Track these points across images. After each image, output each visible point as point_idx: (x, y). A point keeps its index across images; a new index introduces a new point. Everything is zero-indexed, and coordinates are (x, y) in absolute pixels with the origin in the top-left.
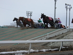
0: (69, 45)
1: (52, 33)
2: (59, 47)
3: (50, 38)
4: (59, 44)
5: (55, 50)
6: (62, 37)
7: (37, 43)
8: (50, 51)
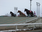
0: (39, 26)
1: (29, 20)
2: (33, 28)
3: (28, 23)
4: (33, 26)
5: (31, 30)
6: (35, 22)
7: (20, 25)
8: (28, 30)
